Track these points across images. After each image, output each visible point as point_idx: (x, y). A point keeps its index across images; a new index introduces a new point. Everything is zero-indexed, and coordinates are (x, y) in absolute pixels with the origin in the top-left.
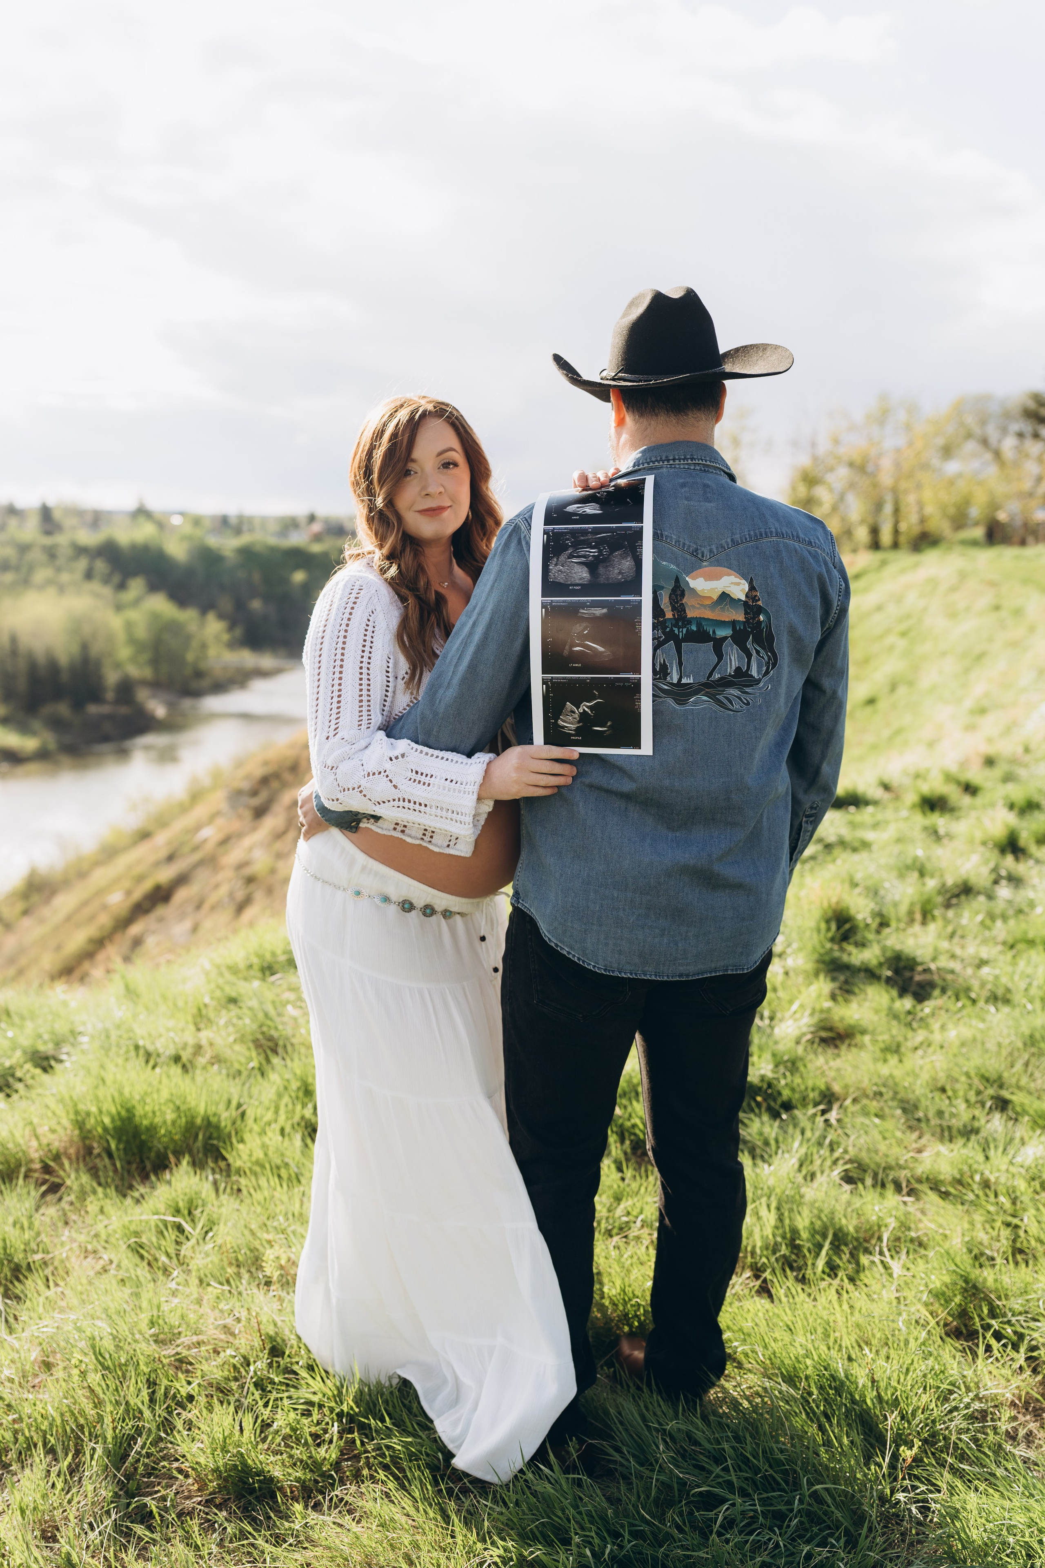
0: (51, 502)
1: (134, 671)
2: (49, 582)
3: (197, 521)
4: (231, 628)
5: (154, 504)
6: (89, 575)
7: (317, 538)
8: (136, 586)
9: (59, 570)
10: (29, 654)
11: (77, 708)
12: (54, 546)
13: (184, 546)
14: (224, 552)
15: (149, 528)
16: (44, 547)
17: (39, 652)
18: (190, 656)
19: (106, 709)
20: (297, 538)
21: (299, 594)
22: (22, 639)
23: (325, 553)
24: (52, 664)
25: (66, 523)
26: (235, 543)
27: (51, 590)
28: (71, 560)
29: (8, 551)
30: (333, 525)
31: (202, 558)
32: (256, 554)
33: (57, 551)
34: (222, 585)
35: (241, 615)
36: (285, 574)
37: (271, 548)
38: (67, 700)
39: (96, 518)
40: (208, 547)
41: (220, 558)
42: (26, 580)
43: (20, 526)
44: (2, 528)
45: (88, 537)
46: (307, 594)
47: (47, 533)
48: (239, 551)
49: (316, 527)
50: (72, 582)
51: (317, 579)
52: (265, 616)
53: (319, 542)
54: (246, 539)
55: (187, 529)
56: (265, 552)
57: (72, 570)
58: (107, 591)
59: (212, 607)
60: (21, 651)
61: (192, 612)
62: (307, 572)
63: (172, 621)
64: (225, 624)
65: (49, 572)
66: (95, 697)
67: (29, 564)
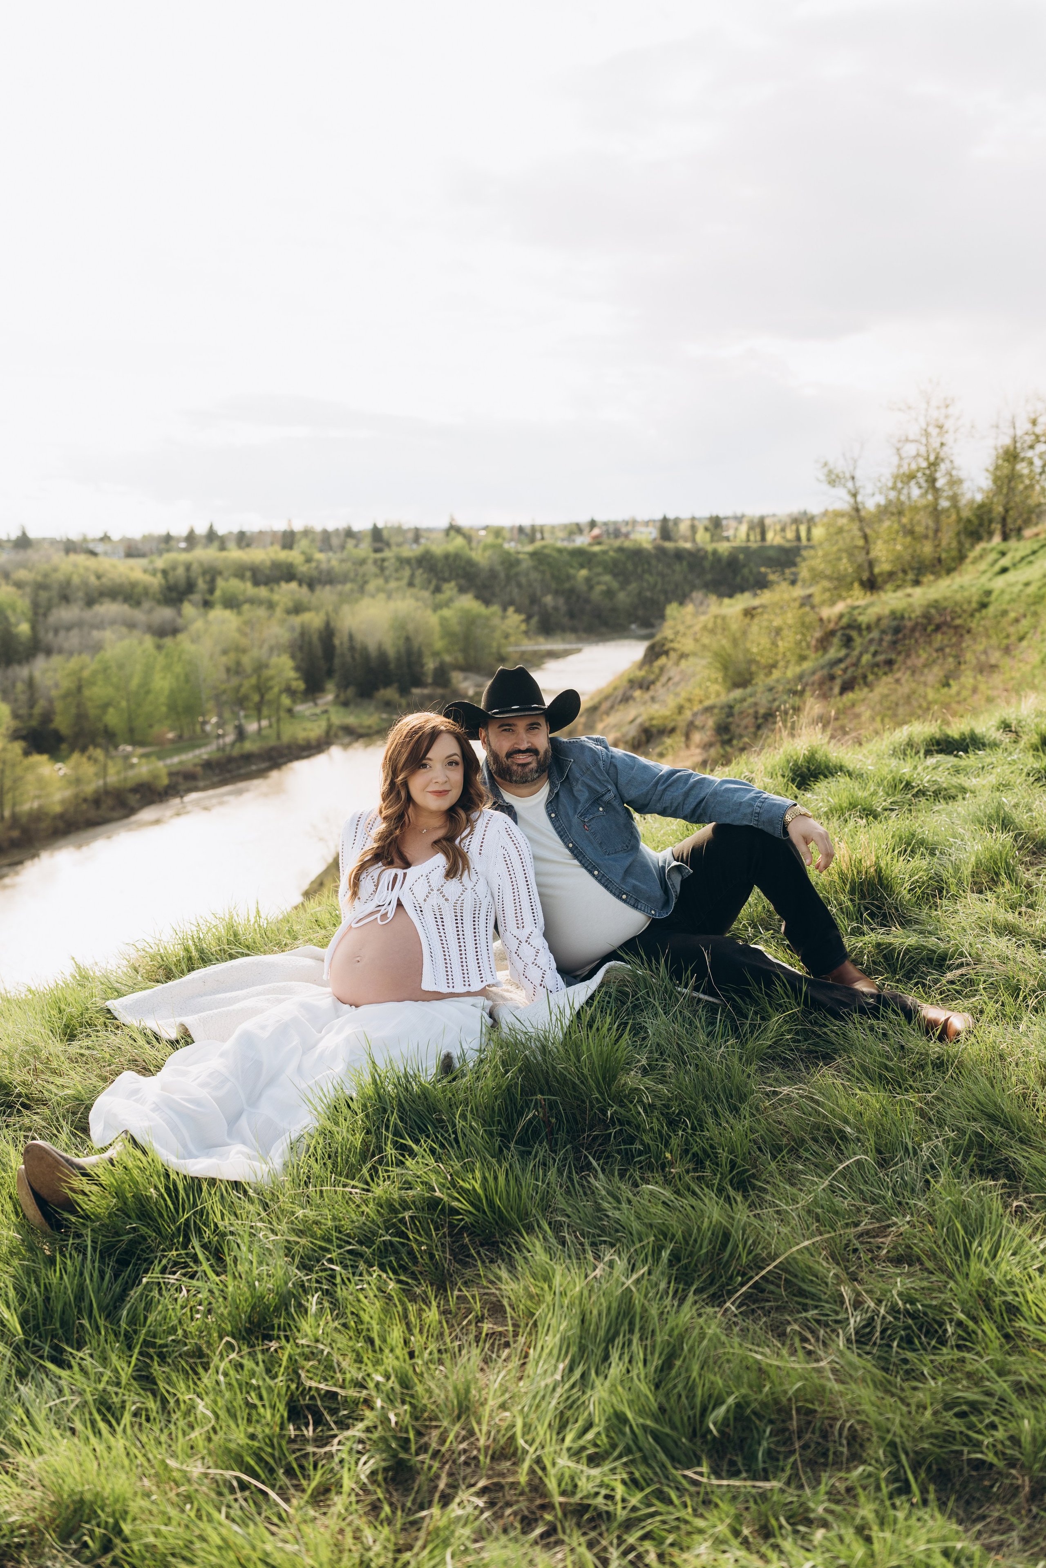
0: (380, 525)
1: (448, 659)
2: (379, 590)
3: (498, 532)
4: (527, 620)
5: (463, 521)
6: (411, 584)
7: (597, 540)
8: (450, 589)
9: (387, 580)
10: (365, 649)
11: (404, 691)
12: (383, 560)
13: (488, 553)
14: (521, 556)
15: (459, 541)
16: (375, 562)
17: (372, 647)
18: (495, 644)
19: (426, 691)
20: (581, 541)
21: (584, 588)
22: (359, 637)
23: (605, 552)
24: (382, 656)
25: (393, 541)
26: (530, 548)
27: (382, 596)
28: (397, 570)
29: (348, 566)
30: (611, 529)
31: (503, 563)
32: (547, 556)
33: (386, 564)
34: (519, 585)
35: (536, 608)
36: (572, 571)
37: (560, 551)
38: (396, 685)
39: (417, 535)
40: (508, 553)
41: (518, 562)
42: (362, 589)
43: (356, 546)
44: (343, 547)
45: (411, 551)
46: (591, 588)
47: (377, 550)
48: (533, 555)
49: (596, 531)
50: (398, 589)
51: (599, 574)
52: (556, 609)
53: (599, 543)
54: (538, 544)
55: (490, 540)
56: (555, 554)
57: (398, 579)
58: (426, 594)
59: (511, 603)
60: (358, 646)
61: (495, 608)
62: (590, 569)
63: (479, 616)
64: (523, 617)
65: (380, 581)
66: (418, 682)
67: (364, 575)
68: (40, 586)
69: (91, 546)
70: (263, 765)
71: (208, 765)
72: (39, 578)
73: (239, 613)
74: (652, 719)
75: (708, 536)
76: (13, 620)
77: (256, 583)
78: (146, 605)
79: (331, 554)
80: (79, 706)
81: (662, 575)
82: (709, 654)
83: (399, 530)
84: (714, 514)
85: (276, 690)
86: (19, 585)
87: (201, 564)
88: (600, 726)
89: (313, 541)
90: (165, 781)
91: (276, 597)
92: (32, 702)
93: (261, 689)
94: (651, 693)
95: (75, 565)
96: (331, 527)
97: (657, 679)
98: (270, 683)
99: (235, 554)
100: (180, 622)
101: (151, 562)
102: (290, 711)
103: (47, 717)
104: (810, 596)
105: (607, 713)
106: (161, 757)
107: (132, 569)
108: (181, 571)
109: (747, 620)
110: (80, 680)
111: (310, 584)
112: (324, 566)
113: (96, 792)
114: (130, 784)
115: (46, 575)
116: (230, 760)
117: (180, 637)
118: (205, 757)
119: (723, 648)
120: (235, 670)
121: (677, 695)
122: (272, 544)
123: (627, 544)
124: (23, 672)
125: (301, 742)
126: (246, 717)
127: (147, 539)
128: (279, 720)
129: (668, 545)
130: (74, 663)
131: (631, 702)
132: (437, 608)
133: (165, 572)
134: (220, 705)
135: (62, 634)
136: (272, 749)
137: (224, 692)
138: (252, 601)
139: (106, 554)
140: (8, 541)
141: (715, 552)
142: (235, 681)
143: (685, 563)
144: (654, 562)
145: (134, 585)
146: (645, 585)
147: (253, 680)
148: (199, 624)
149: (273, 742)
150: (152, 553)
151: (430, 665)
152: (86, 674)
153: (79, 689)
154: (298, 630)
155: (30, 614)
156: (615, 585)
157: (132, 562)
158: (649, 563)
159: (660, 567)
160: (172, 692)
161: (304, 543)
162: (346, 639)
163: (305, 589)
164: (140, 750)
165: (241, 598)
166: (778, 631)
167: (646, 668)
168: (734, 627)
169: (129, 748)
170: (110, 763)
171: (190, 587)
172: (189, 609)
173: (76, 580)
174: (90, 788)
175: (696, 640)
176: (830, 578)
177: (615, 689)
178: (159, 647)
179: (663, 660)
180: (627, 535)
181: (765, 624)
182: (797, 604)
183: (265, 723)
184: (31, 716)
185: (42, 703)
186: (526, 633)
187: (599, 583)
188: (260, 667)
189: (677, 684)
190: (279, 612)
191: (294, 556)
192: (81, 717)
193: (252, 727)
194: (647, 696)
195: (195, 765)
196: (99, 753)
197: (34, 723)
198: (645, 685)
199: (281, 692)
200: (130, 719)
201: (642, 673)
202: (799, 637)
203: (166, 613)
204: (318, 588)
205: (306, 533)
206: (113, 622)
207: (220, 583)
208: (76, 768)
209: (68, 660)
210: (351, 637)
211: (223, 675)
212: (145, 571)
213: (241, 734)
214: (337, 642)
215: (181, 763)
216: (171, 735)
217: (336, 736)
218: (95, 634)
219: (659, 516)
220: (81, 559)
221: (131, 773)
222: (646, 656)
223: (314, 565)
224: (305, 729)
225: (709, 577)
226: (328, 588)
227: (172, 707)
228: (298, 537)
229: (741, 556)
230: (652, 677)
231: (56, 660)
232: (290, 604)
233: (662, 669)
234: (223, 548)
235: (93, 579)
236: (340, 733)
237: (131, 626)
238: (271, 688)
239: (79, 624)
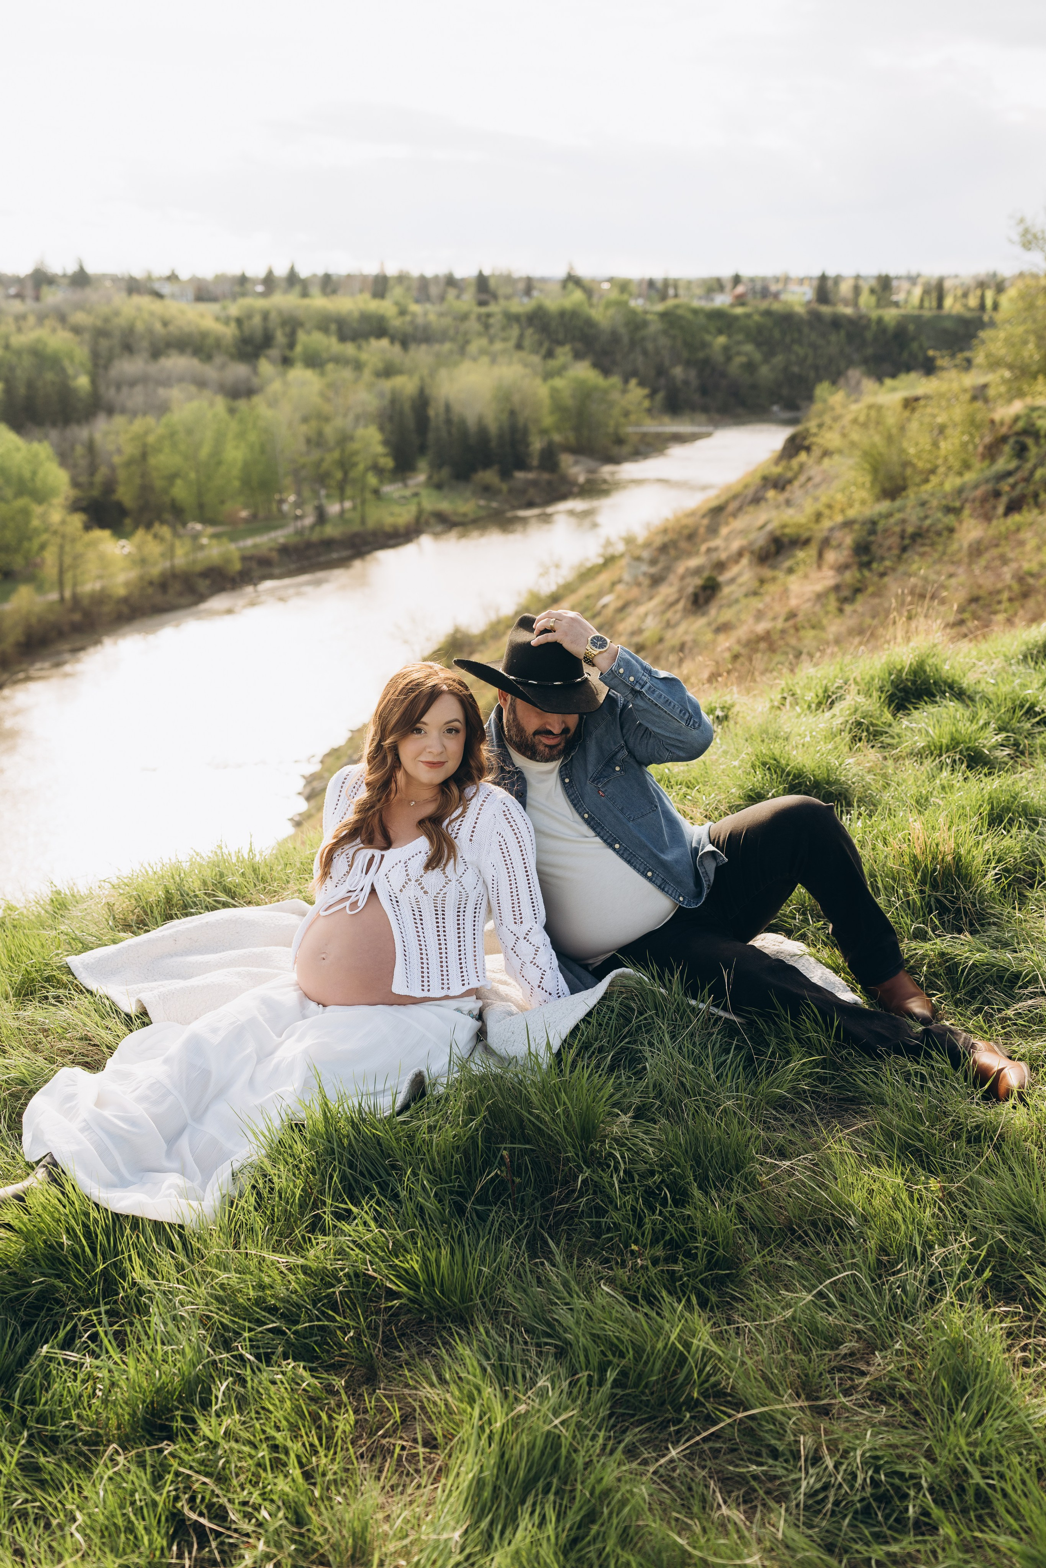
0: (487, 272)
1: (557, 438)
2: (483, 352)
3: (623, 286)
4: (652, 395)
6: (519, 346)
7: (740, 300)
8: (564, 354)
9: (491, 341)
10: (463, 422)
11: (505, 474)
12: (489, 315)
13: (611, 312)
14: (649, 317)
15: (578, 295)
16: (479, 317)
17: (471, 421)
18: (612, 423)
19: (531, 476)
20: (721, 301)
21: (719, 358)
22: (457, 408)
23: (748, 316)
24: (483, 431)
25: (502, 291)
26: (660, 307)
27: (485, 360)
28: (504, 329)
29: (447, 321)
30: (758, 286)
31: (627, 324)
32: (680, 317)
33: (492, 321)
34: (645, 353)
35: (662, 381)
36: (708, 338)
37: (695, 312)
38: (496, 467)
39: (529, 286)
40: (633, 312)
41: (645, 324)
42: (462, 350)
43: (458, 297)
44: (442, 298)
45: (521, 305)
46: (729, 359)
47: (482, 303)
48: (664, 315)
49: (740, 289)
50: (504, 351)
51: (739, 343)
52: (686, 383)
53: (743, 304)
54: (670, 303)
55: (614, 295)
56: (690, 316)
57: (505, 340)
58: (536, 359)
59: (634, 373)
60: (455, 419)
61: (615, 380)
62: (729, 336)
63: (596, 388)
64: (646, 391)
65: (484, 342)
66: (521, 464)
67: (466, 333)
68: (101, 333)
69: (157, 286)
70: (345, 553)
71: (285, 550)
72: (99, 323)
73: (323, 374)
74: (784, 526)
75: (873, 300)
76: (70, 371)
77: (342, 338)
78: (218, 360)
79: (428, 306)
80: (143, 475)
81: (814, 346)
82: (858, 453)
83: (508, 279)
84: (884, 271)
85: (361, 467)
86: (77, 330)
87: (280, 312)
88: (724, 531)
89: (408, 289)
90: (237, 566)
91: (364, 356)
92: (93, 469)
93: (345, 464)
94: (786, 494)
95: (139, 309)
96: (429, 273)
97: (795, 477)
98: (355, 459)
99: (319, 302)
100: (256, 381)
101: (224, 308)
102: (376, 492)
103: (109, 487)
104: (985, 386)
105: (734, 515)
106: (233, 537)
107: (202, 316)
108: (257, 320)
109: (907, 414)
110: (145, 445)
111: (405, 341)
112: (420, 320)
113: (163, 574)
114: (199, 568)
115: (106, 320)
116: (309, 545)
117: (256, 399)
118: (282, 540)
119: (874, 445)
120: (316, 441)
121: (816, 499)
122: (361, 291)
123: (776, 306)
124: (82, 433)
125: (388, 529)
126: (328, 496)
127: (220, 279)
128: (363, 502)
129: (825, 309)
130: (138, 425)
131: (763, 504)
132: (548, 376)
133: (239, 321)
134: (299, 483)
135: (125, 390)
136: (356, 535)
137: (303, 466)
138: (339, 360)
139: (173, 296)
140: (64, 276)
141: (880, 320)
142: (316, 455)
143: (843, 333)
144: (806, 330)
145: (204, 335)
146: (793, 358)
147: (336, 455)
148: (276, 386)
149: (356, 528)
150: (225, 297)
151: (537, 444)
152: (151, 439)
153: (144, 456)
154: (388, 396)
155: (89, 365)
156: (758, 356)
157: (203, 307)
158: (800, 331)
159: (813, 337)
160: (246, 466)
161: (397, 292)
162: (442, 409)
163: (397, 348)
164: (210, 530)
165: (325, 355)
166: (942, 429)
167: (784, 463)
168: (891, 420)
169: (198, 527)
170: (178, 543)
171: (267, 340)
172: (266, 367)
173: (140, 327)
174: (155, 571)
175: (844, 435)
176: (1010, 367)
177: (746, 486)
178: (232, 411)
179: (803, 456)
180: (776, 296)
181: (927, 420)
182: (967, 396)
183: (348, 504)
184: (91, 484)
185: (103, 471)
186: (649, 411)
187: (739, 353)
188: (345, 439)
189: (817, 486)
190: (367, 374)
191: (386, 307)
192: (146, 489)
193: (334, 508)
194: (781, 498)
195: (271, 549)
196: (165, 531)
197: (95, 493)
198: (779, 484)
199: (367, 470)
200: (200, 494)
201: (777, 470)
202: (966, 438)
203: (239, 370)
204: (413, 347)
205: (402, 279)
206: (181, 379)
207: (302, 337)
208: (139, 548)
209: (131, 422)
210: (448, 408)
211: (303, 448)
212: (217, 319)
213: (322, 517)
214: (431, 413)
215: (255, 546)
216: (244, 514)
217: (427, 523)
218: (161, 391)
219: (816, 273)
220: (145, 302)
221: (200, 555)
222: (785, 448)
223: (408, 318)
224: (392, 514)
225: (869, 351)
226: (424, 347)
227: (246, 482)
228: (391, 283)
229: (911, 327)
230: (790, 475)
231: (119, 421)
232: (380, 366)
233: (802, 466)
234: (305, 294)
235: (158, 327)
236: (432, 521)
237: (201, 383)
238: (355, 465)
239: (143, 380)
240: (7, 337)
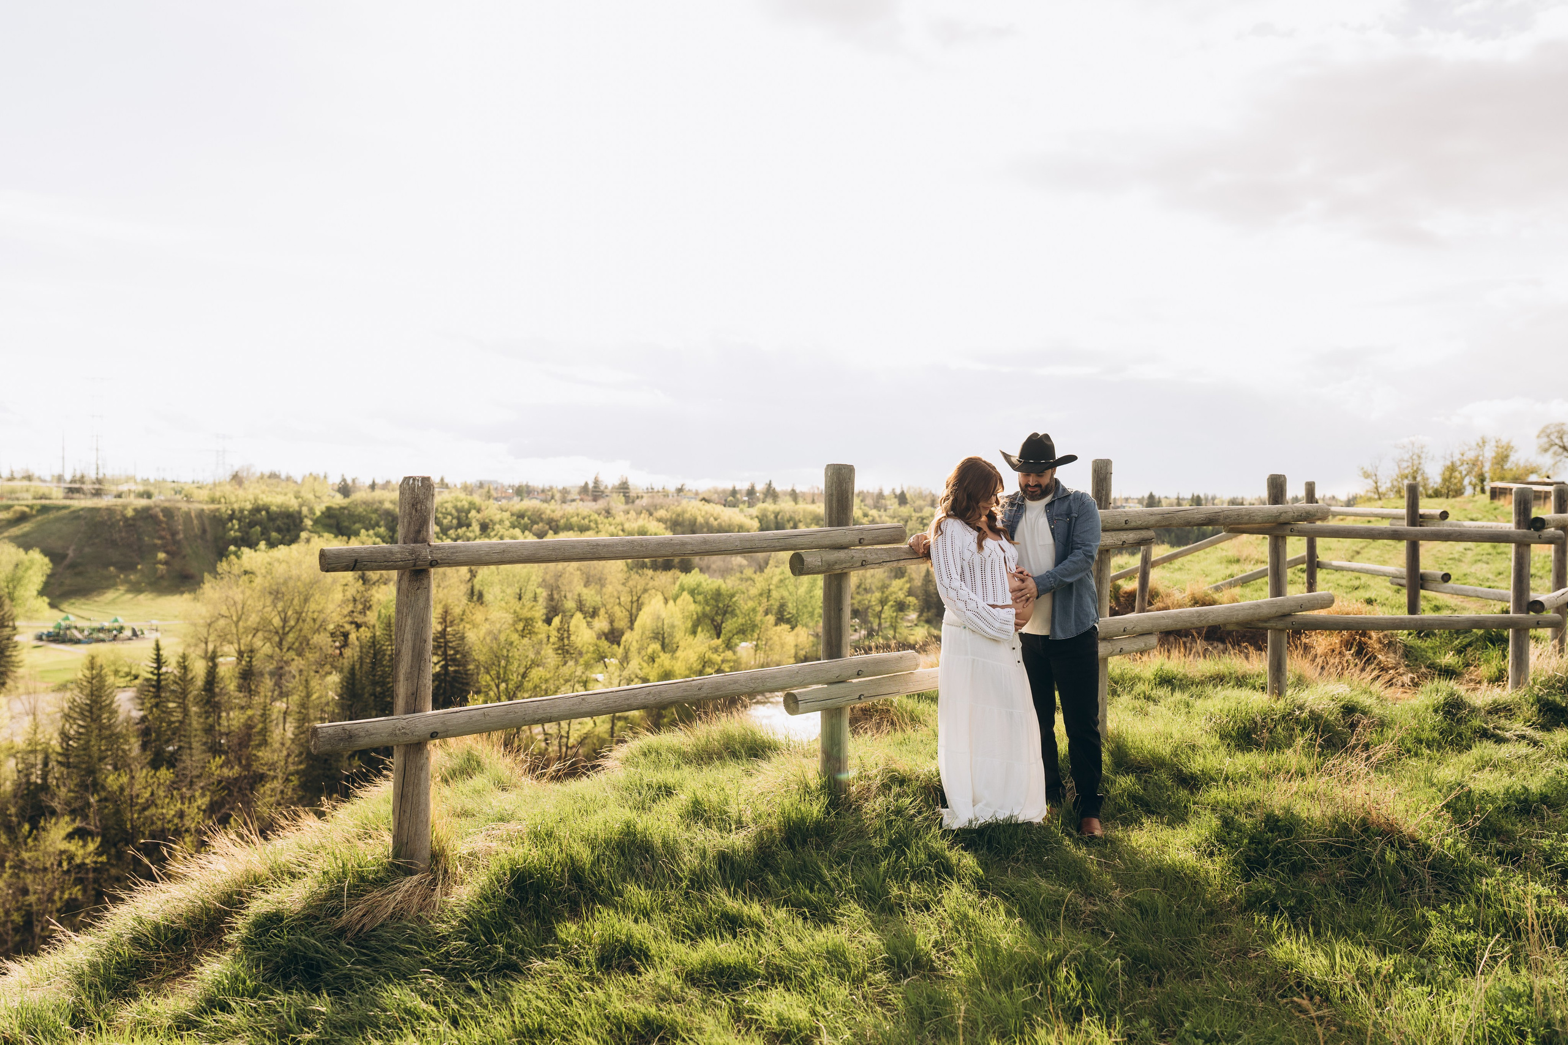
115: (678, 515)
173: (700, 520)
240: (622, 525)
